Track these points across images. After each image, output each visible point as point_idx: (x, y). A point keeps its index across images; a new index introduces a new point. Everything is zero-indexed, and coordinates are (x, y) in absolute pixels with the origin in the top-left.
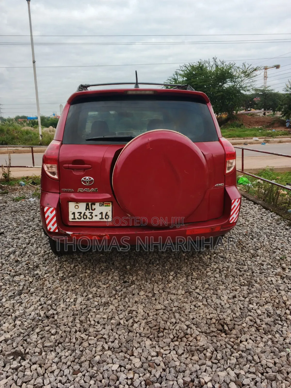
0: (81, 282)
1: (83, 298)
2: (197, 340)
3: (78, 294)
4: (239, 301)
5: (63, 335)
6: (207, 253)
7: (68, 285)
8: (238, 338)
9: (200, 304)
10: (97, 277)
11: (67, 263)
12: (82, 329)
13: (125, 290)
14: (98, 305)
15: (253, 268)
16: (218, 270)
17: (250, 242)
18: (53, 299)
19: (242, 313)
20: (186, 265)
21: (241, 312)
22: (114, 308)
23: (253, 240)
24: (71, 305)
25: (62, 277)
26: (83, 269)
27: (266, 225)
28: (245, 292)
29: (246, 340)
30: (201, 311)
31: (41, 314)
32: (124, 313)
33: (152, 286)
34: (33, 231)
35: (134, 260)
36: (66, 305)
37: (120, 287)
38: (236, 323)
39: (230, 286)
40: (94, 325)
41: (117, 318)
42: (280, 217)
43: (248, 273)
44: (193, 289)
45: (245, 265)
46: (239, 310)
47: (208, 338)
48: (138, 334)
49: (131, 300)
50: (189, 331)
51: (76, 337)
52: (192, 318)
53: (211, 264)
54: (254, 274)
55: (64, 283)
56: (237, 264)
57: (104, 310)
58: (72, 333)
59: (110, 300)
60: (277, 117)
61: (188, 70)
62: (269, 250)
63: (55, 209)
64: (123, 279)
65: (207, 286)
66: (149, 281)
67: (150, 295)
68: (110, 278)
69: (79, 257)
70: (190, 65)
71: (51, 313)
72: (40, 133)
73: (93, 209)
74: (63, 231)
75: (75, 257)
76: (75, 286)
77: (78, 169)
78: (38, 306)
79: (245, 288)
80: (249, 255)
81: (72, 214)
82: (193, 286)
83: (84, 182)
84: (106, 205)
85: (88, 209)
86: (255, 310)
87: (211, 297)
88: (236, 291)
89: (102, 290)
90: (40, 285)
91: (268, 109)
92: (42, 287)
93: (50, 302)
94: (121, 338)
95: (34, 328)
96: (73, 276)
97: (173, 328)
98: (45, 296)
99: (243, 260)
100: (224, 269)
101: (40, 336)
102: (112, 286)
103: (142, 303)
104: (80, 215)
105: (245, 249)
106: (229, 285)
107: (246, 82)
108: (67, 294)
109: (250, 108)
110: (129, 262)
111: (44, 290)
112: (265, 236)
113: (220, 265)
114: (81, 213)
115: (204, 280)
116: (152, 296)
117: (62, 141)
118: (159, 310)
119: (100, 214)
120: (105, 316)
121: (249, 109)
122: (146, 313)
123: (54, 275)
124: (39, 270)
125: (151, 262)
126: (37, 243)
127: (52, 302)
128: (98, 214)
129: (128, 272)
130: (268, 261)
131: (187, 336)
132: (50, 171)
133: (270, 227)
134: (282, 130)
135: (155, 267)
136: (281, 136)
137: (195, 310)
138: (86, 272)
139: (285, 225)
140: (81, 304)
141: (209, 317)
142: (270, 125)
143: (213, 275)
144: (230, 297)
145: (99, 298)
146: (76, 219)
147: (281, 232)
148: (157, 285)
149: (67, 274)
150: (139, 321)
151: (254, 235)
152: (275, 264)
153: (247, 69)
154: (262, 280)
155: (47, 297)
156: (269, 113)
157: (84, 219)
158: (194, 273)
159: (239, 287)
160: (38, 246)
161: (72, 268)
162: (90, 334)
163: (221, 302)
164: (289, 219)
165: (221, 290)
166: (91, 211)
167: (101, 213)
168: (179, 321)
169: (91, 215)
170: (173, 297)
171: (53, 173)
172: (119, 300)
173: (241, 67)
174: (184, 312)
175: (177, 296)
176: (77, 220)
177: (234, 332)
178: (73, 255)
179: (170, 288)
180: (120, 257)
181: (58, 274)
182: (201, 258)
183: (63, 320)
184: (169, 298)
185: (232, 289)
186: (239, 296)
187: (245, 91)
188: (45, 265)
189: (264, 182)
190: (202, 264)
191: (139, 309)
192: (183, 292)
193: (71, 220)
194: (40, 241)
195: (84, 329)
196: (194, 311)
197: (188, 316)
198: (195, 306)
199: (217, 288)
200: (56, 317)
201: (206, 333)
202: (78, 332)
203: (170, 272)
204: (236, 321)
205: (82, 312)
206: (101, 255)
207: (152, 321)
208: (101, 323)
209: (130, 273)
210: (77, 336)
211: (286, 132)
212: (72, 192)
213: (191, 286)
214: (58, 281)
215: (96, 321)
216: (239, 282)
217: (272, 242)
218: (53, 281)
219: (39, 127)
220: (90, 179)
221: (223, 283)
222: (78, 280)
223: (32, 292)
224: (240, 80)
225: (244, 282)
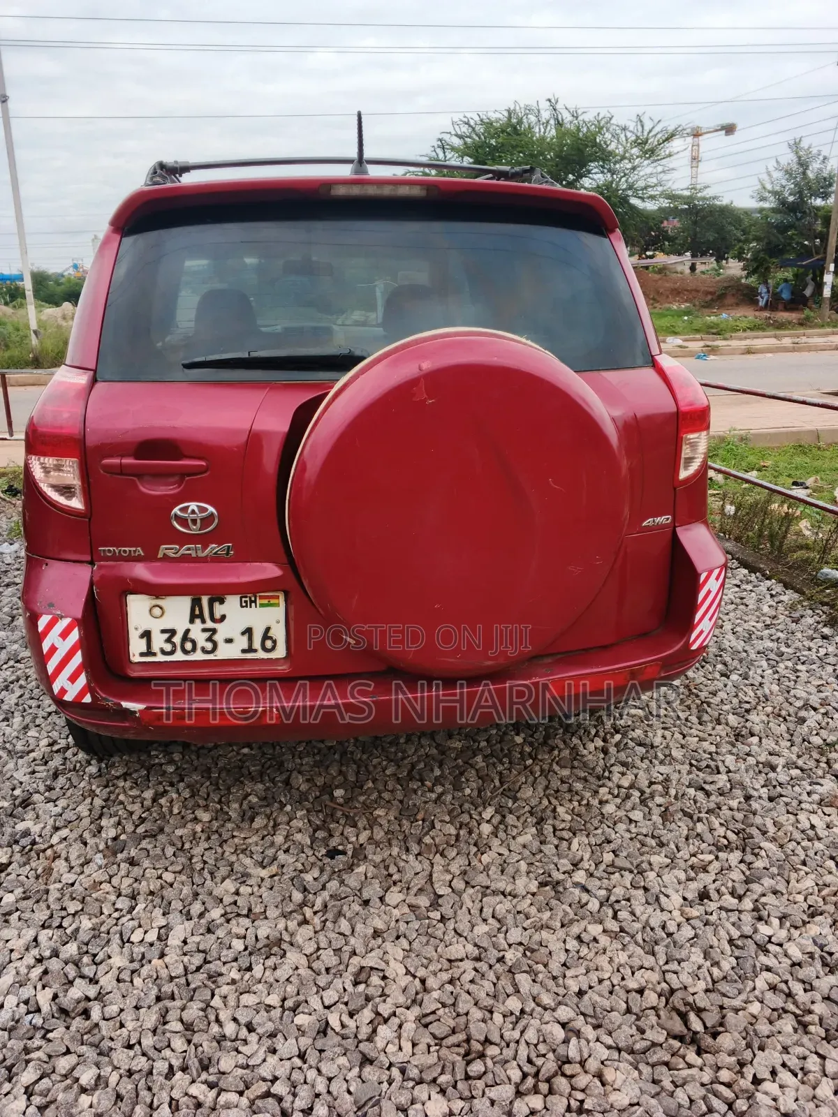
0: (182, 860)
1: (189, 925)
2: (603, 1084)
3: (173, 906)
4: (724, 914)
5: (123, 1092)
6: (593, 732)
7: (136, 871)
8: (742, 1064)
9: (595, 930)
10: (233, 837)
11: (128, 784)
12: (194, 1064)
13: (333, 885)
14: (246, 949)
15: (747, 781)
16: (637, 794)
17: (721, 685)
18: (84, 936)
19: (741, 961)
20: (531, 779)
21: (737, 958)
22: (304, 961)
23: (728, 678)
24: (148, 956)
25: (115, 839)
26: (185, 807)
27: (760, 625)
28: (736, 875)
29: (774, 1073)
30: (602, 961)
31: (41, 1003)
32: (338, 983)
33: (426, 864)
34: (11, 663)
35: (359, 767)
36: (132, 961)
37: (316, 873)
38: (726, 1001)
39: (684, 854)
40: (236, 1039)
41: (315, 1002)
42: (796, 596)
43: (733, 799)
44: (564, 873)
45: (719, 773)
46: (727, 947)
47: (640, 1073)
48: (395, 1072)
49: (359, 927)
50: (573, 1051)
51: (172, 1099)
52: (577, 990)
53: (610, 772)
54: (755, 805)
55: (123, 865)
56: (691, 765)
57: (268, 973)
58: (158, 1079)
59: (286, 929)
60: (731, 279)
61: (474, 136)
62: (784, 713)
63: (76, 622)
64: (325, 841)
65: (608, 857)
66: (415, 848)
67: (423, 901)
68: (279, 839)
69: (171, 762)
70: (482, 120)
71: (76, 997)
72: (34, 325)
73: (217, 616)
74: (111, 701)
75: (157, 761)
76: (160, 877)
77: (160, 475)
78: (30, 968)
79: (735, 857)
80: (723, 734)
81: (142, 636)
82: (562, 861)
83: (183, 522)
84: (265, 601)
85: (197, 617)
86: (781, 945)
87: (628, 900)
88: (705, 870)
89: (256, 889)
90: (37, 877)
91: (704, 254)
92: (43, 887)
93: (71, 949)
94: (335, 1093)
95: (13, 1065)
96: (152, 836)
97: (516, 1034)
98: (56, 924)
99: (710, 753)
100: (654, 787)
101: (37, 1100)
102: (289, 872)
103: (398, 937)
104: (168, 640)
105: (709, 710)
106: (679, 851)
107: (646, 172)
108: (132, 908)
109: (654, 250)
110: (341, 772)
111: (51, 899)
112: (764, 664)
113: (641, 773)
114: (173, 632)
115: (595, 835)
116: (428, 905)
117: (95, 371)
118: (457, 960)
119: (243, 633)
120: (274, 1000)
121: (649, 253)
122: (414, 977)
123: (87, 835)
124: (31, 815)
125: (414, 773)
126: (25, 711)
127: (79, 948)
128: (236, 634)
129: (339, 814)
130: (786, 752)
131: (568, 1069)
132: (54, 482)
133: (773, 631)
134: (747, 315)
135: (431, 790)
136: (744, 335)
137: (582, 954)
138: (196, 820)
139: (818, 623)
140: (186, 948)
141: (632, 984)
142: (712, 300)
143: (621, 813)
144: (690, 896)
145: (246, 922)
146: (154, 654)
147: (810, 649)
148: (442, 862)
149: (130, 828)
150: (394, 1014)
151: (728, 659)
152: (812, 764)
153: (650, 131)
154: (782, 825)
155: (60, 926)
156: (707, 265)
157: (185, 652)
158: (560, 810)
159: (712, 857)
160: (28, 719)
161: (148, 803)
162: (222, 1084)
163: (665, 916)
164: (826, 604)
165: (657, 869)
166: (210, 624)
167: (248, 632)
168: (533, 1005)
169: (209, 639)
170: (503, 906)
171: (66, 490)
172: (318, 928)
173: (632, 126)
174: (545, 966)
175: (515, 901)
176: (160, 658)
177: (726, 1041)
178: (149, 756)
179: (486, 869)
180: (308, 755)
181: (100, 830)
182: (574, 749)
183: (122, 1026)
184: (487, 912)
185: (690, 863)
186: (718, 891)
187: (642, 199)
188: (53, 795)
189: (726, 479)
190: (583, 775)
191: (392, 963)
192: (533, 886)
193: (136, 658)
194: (34, 703)
195: (201, 1061)
196: (580, 958)
197: (561, 981)
198: (579, 938)
199: (642, 862)
200: (96, 1014)
201: (632, 1052)
202: (179, 1075)
203: (480, 809)
204: (724, 995)
205: (188, 984)
206: (246, 750)
207: (440, 1012)
208: (260, 1030)
209: (347, 817)
210: (176, 1094)
211: (758, 321)
212: (138, 559)
213: (556, 859)
214: (99, 859)
215: (243, 1020)
216: (708, 837)
217: (787, 683)
218: (82, 860)
219: (29, 307)
220: (203, 510)
221: (661, 845)
222: (170, 851)
223: (7, 909)
224: (629, 166)
225: (725, 837)
